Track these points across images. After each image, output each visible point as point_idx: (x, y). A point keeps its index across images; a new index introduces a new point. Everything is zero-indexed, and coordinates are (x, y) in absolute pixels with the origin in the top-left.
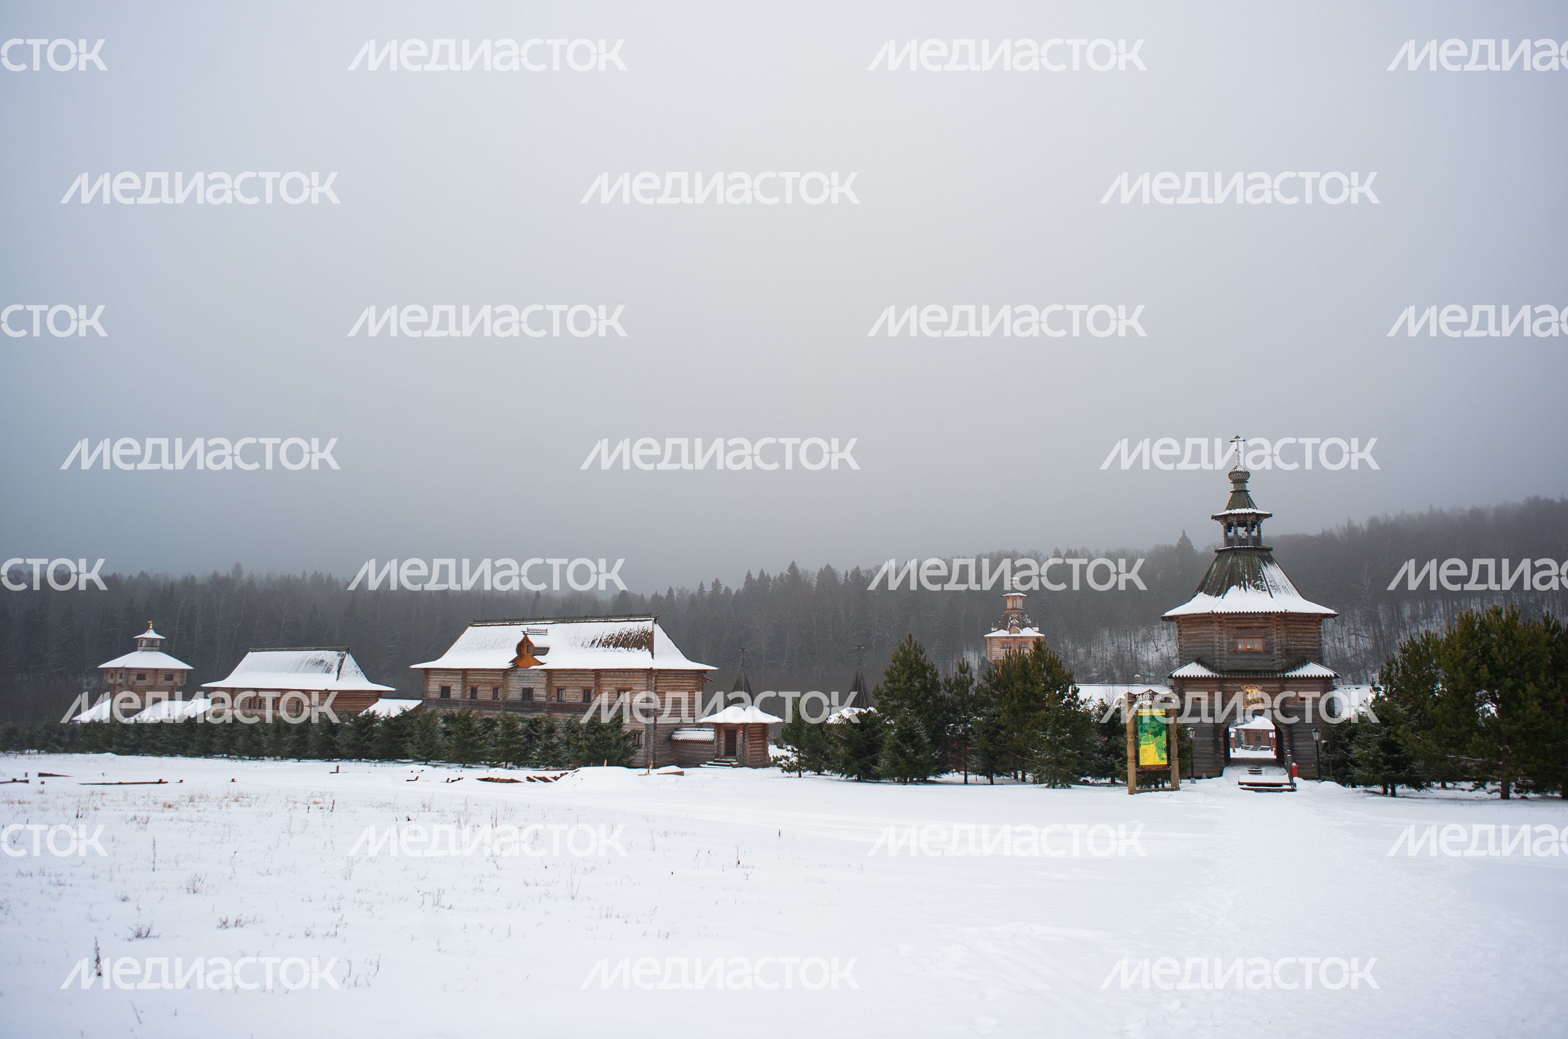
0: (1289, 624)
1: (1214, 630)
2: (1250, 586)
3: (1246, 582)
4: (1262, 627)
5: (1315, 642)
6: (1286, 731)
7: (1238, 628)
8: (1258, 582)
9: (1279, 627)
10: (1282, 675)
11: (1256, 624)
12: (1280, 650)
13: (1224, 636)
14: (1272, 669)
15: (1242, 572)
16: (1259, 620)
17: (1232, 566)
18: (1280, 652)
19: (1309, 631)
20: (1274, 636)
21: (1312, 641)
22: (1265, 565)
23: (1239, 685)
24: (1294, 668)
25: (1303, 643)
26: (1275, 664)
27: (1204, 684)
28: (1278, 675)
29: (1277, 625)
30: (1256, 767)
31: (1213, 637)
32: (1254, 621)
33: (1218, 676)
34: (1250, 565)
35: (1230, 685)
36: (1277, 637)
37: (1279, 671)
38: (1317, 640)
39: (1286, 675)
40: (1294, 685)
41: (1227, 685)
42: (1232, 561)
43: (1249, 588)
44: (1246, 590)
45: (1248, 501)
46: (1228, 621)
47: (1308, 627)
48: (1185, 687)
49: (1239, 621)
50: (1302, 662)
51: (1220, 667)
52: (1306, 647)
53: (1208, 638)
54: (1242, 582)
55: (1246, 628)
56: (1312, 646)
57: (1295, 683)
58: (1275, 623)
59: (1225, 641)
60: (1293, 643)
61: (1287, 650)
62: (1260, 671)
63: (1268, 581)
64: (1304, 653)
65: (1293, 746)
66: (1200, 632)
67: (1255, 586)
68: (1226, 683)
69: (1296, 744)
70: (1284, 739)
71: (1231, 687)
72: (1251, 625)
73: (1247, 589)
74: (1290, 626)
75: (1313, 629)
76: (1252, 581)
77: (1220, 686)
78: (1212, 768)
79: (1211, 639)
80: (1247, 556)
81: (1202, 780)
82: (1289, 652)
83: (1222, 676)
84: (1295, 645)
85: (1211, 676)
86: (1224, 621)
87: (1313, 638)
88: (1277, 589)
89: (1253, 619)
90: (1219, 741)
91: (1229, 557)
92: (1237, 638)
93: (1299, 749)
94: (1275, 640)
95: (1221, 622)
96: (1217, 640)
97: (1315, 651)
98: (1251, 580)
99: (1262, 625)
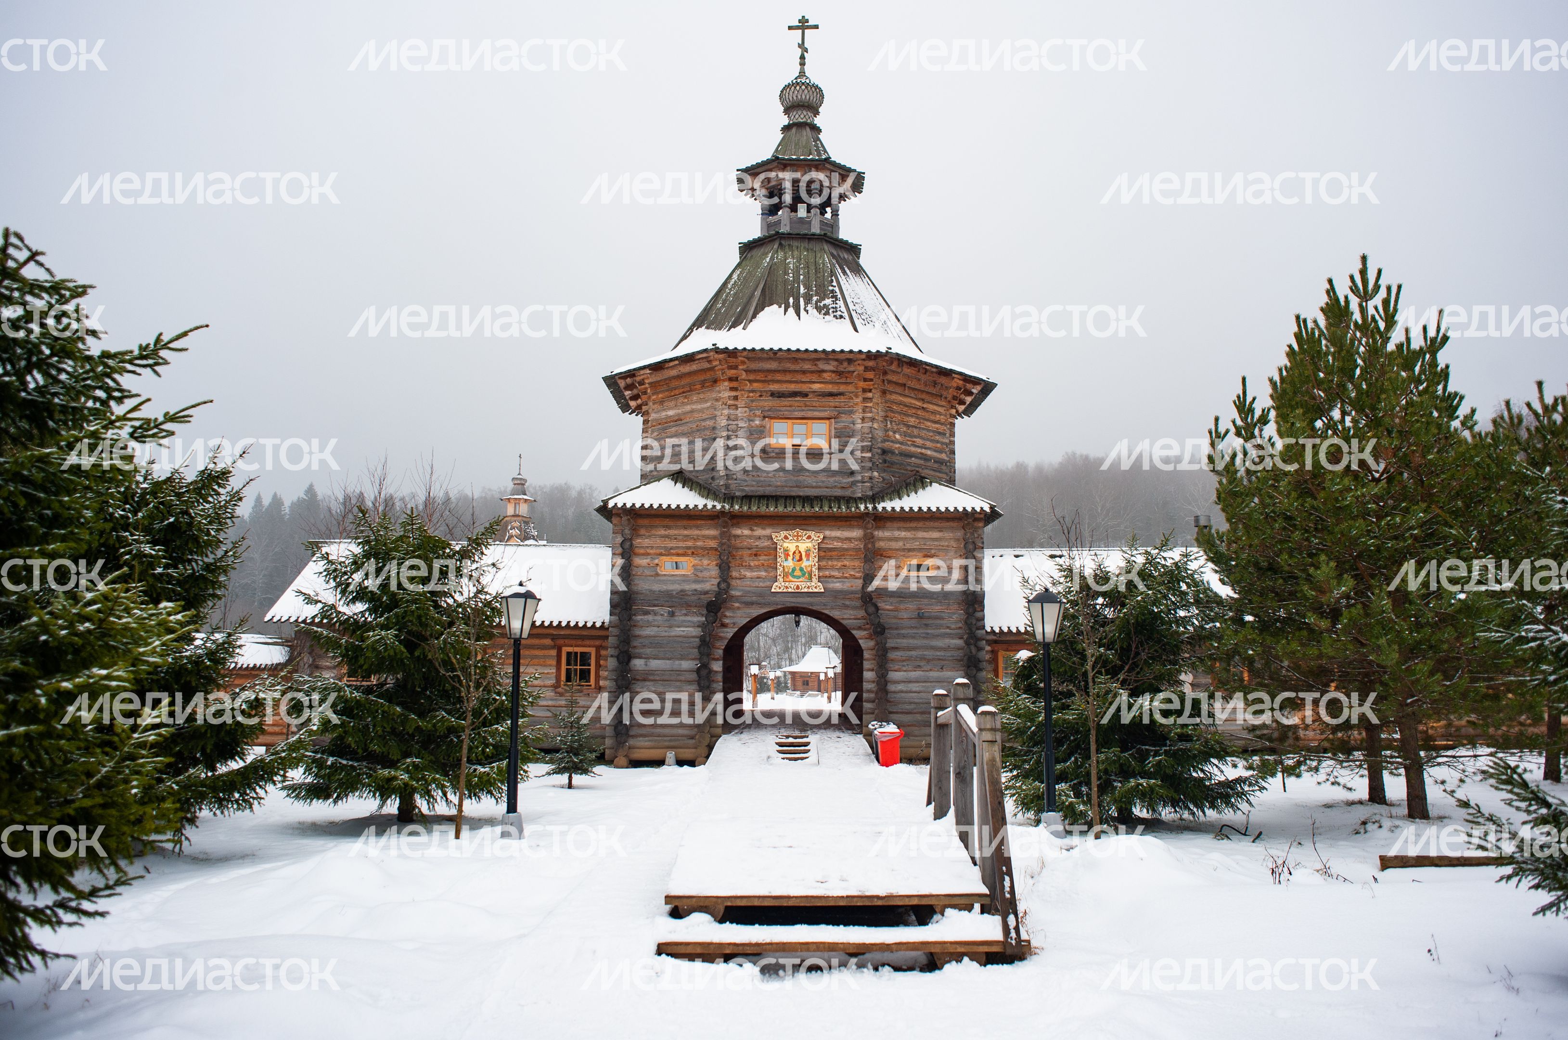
0: (891, 393)
1: (717, 400)
2: (809, 308)
3: (802, 300)
4: (831, 395)
5: (942, 443)
6: (871, 643)
7: (773, 394)
8: (828, 301)
9: (870, 395)
10: (870, 506)
11: (816, 387)
12: (870, 449)
13: (740, 412)
14: (848, 493)
15: (794, 281)
16: (825, 375)
17: (772, 268)
18: (869, 455)
19: (932, 417)
20: (857, 416)
21: (938, 442)
22: (845, 273)
23: (767, 532)
24: (897, 492)
25: (919, 441)
26: (854, 483)
27: (685, 528)
28: (862, 507)
29: (864, 391)
30: (797, 733)
31: (714, 417)
32: (814, 378)
33: (719, 507)
34: (813, 267)
35: (746, 532)
36: (863, 419)
37: (864, 499)
38: (947, 441)
39: (880, 507)
40: (897, 534)
41: (738, 532)
42: (772, 258)
43: (807, 312)
44: (798, 315)
45: (816, 145)
46: (752, 377)
47: (931, 407)
48: (639, 536)
49: (779, 377)
50: (918, 482)
51: (727, 486)
52: (923, 451)
53: (704, 420)
54: (791, 300)
55: (794, 394)
56: (935, 451)
57: (899, 529)
58: (862, 384)
59: (741, 424)
60: (898, 436)
61: (884, 452)
62: (819, 499)
63: (849, 301)
64: (919, 466)
65: (886, 683)
66: (688, 408)
67: (819, 309)
68: (737, 525)
69: (893, 675)
70: (866, 665)
71: (750, 537)
72: (804, 388)
73: (802, 312)
74: (894, 397)
75: (940, 414)
76: (815, 298)
77: (722, 534)
78: (692, 738)
79: (710, 423)
80: (808, 250)
81: (665, 768)
82: (888, 457)
83: (727, 507)
84: (901, 443)
85: (700, 507)
86: (744, 375)
87: (940, 433)
88: (868, 321)
89: (812, 372)
90: (710, 671)
91: (767, 253)
92: (771, 418)
93: (900, 687)
94: (859, 426)
95: (736, 379)
96: (724, 423)
97: (942, 463)
98: (812, 296)
99: (830, 388)
